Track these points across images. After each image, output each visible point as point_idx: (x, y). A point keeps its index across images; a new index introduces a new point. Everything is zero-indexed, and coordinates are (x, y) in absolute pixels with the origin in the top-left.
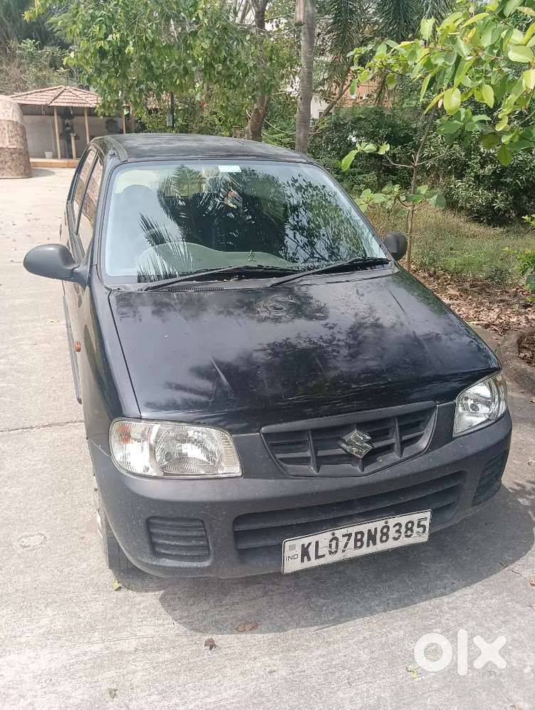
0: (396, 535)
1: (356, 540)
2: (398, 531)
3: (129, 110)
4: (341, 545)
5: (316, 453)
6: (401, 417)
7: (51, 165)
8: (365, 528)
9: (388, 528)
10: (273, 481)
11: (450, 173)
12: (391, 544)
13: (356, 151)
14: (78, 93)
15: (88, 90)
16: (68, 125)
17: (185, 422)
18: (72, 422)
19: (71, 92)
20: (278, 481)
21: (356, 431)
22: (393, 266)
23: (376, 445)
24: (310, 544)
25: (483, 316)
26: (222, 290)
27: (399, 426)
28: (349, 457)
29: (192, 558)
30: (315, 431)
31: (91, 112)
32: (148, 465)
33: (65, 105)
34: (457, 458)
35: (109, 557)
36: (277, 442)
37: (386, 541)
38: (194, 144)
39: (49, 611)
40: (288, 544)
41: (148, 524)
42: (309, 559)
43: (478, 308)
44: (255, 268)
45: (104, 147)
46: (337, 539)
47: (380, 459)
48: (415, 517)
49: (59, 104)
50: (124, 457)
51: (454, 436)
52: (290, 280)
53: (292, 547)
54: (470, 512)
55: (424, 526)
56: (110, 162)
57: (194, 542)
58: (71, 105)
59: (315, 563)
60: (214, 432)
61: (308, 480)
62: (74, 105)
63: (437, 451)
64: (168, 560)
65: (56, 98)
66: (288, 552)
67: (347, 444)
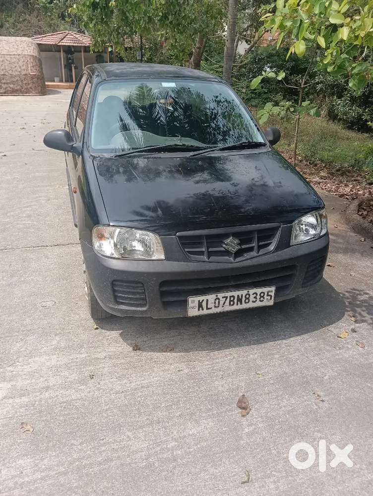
0: (254, 300)
1: (230, 301)
2: (255, 297)
3: (112, 48)
4: (222, 303)
5: (208, 249)
6: (259, 231)
7: (58, 87)
8: (236, 293)
9: (249, 295)
10: (183, 263)
11: (333, 94)
12: (251, 305)
13: (262, 77)
14: (77, 36)
15: (84, 34)
16: (70, 59)
17: (134, 228)
18: (71, 244)
19: (72, 35)
20: (185, 263)
21: (231, 238)
22: (268, 147)
23: (243, 247)
24: (203, 300)
25: (341, 190)
26: (160, 158)
27: (257, 237)
28: (227, 253)
29: (137, 306)
30: (208, 237)
31: (86, 49)
32: (113, 252)
33: (68, 44)
34: (292, 256)
35: (92, 308)
36: (186, 242)
37: (248, 303)
38: (148, 69)
39: (57, 338)
40: (190, 299)
41: (113, 285)
42: (203, 309)
43: (338, 184)
44: (181, 145)
45: (93, 71)
46: (219, 299)
47: (245, 255)
48: (266, 290)
49: (64, 44)
50: (100, 246)
51: (291, 245)
52: (201, 154)
53: (193, 301)
54: (301, 291)
55: (271, 296)
56: (95, 80)
57: (138, 296)
58: (72, 44)
59: (206, 312)
60: (151, 234)
61: (203, 264)
62: (75, 45)
63: (279, 252)
64: (124, 306)
65: (62, 39)
66: (190, 304)
67: (226, 245)
